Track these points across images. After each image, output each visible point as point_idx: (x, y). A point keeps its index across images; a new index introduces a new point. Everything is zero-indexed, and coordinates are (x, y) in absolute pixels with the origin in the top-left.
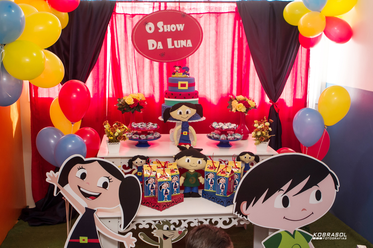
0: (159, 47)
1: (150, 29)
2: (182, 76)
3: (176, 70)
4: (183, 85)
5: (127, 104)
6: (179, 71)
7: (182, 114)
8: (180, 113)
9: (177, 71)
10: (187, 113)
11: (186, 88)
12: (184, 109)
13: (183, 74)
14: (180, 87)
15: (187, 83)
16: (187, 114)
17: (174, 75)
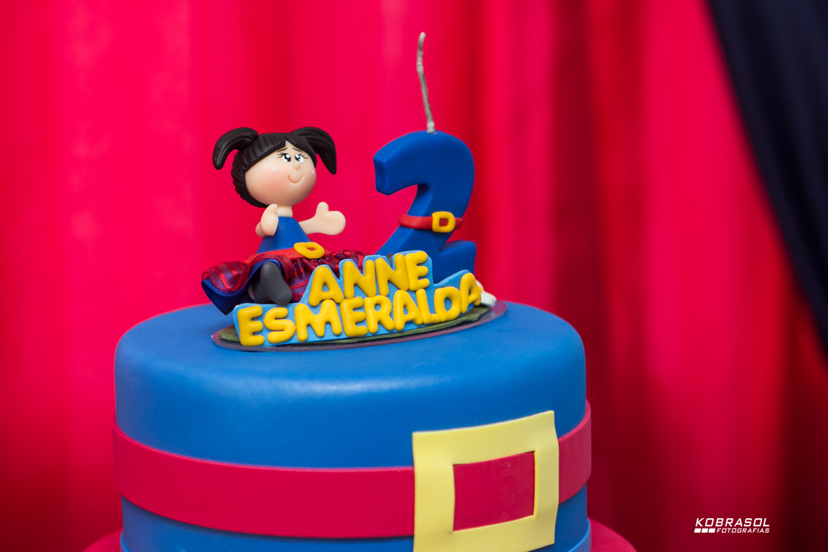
2: (423, 314)
6: (328, 220)
17: (282, 311)
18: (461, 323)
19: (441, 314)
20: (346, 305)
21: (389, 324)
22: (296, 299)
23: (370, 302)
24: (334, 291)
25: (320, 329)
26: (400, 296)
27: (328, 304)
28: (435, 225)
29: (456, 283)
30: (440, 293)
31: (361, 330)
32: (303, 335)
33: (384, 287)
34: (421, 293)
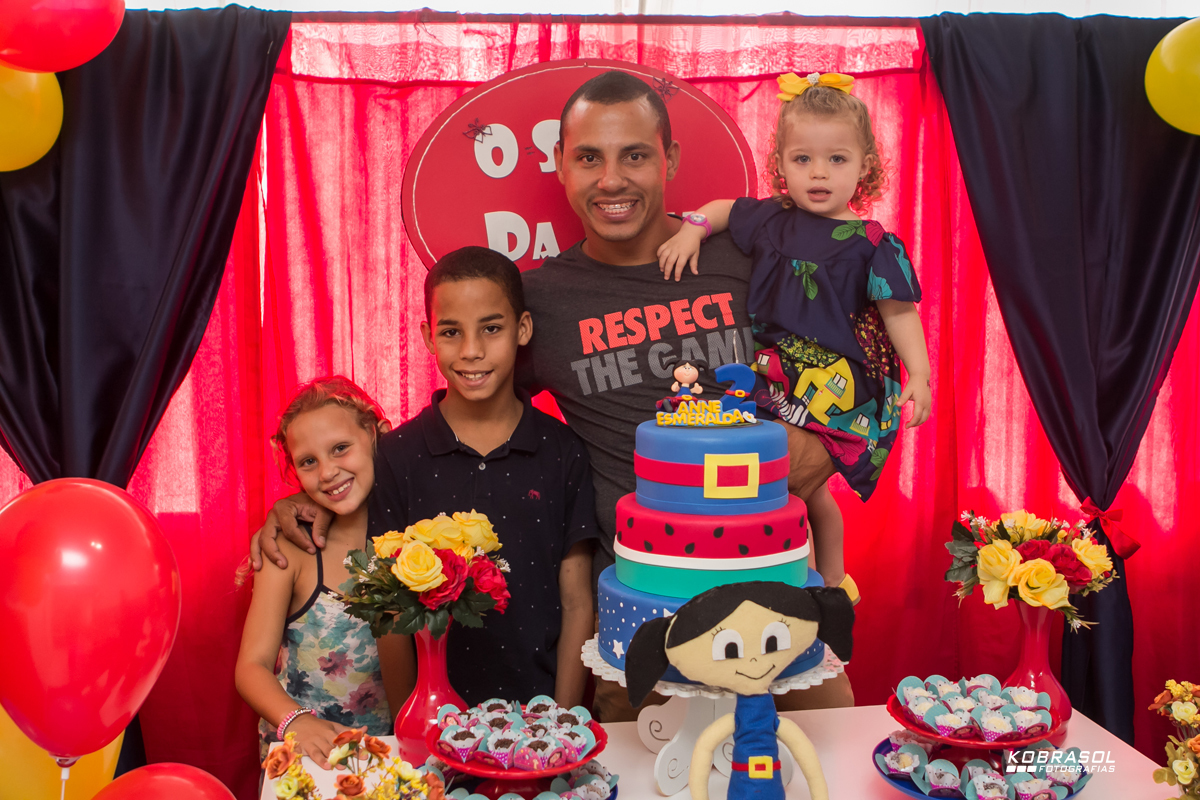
0: (544, 249)
1: (497, 155)
2: (717, 421)
3: (680, 384)
4: (732, 476)
5: (406, 588)
6: (698, 389)
7: (741, 653)
8: (732, 651)
9: (683, 390)
10: (771, 645)
11: (750, 490)
12: (749, 622)
13: (725, 409)
14: (712, 489)
15: (752, 461)
16: (772, 656)
17: (669, 415)
18: (733, 426)
19: (725, 422)
20: (690, 415)
21: (703, 422)
22: (674, 411)
23: (697, 415)
24: (686, 410)
25: (680, 422)
26: (709, 414)
27: (684, 414)
28: (737, 394)
29: (732, 413)
30: (725, 414)
31: (693, 423)
32: (674, 423)
33: (703, 410)
34: (717, 414)
